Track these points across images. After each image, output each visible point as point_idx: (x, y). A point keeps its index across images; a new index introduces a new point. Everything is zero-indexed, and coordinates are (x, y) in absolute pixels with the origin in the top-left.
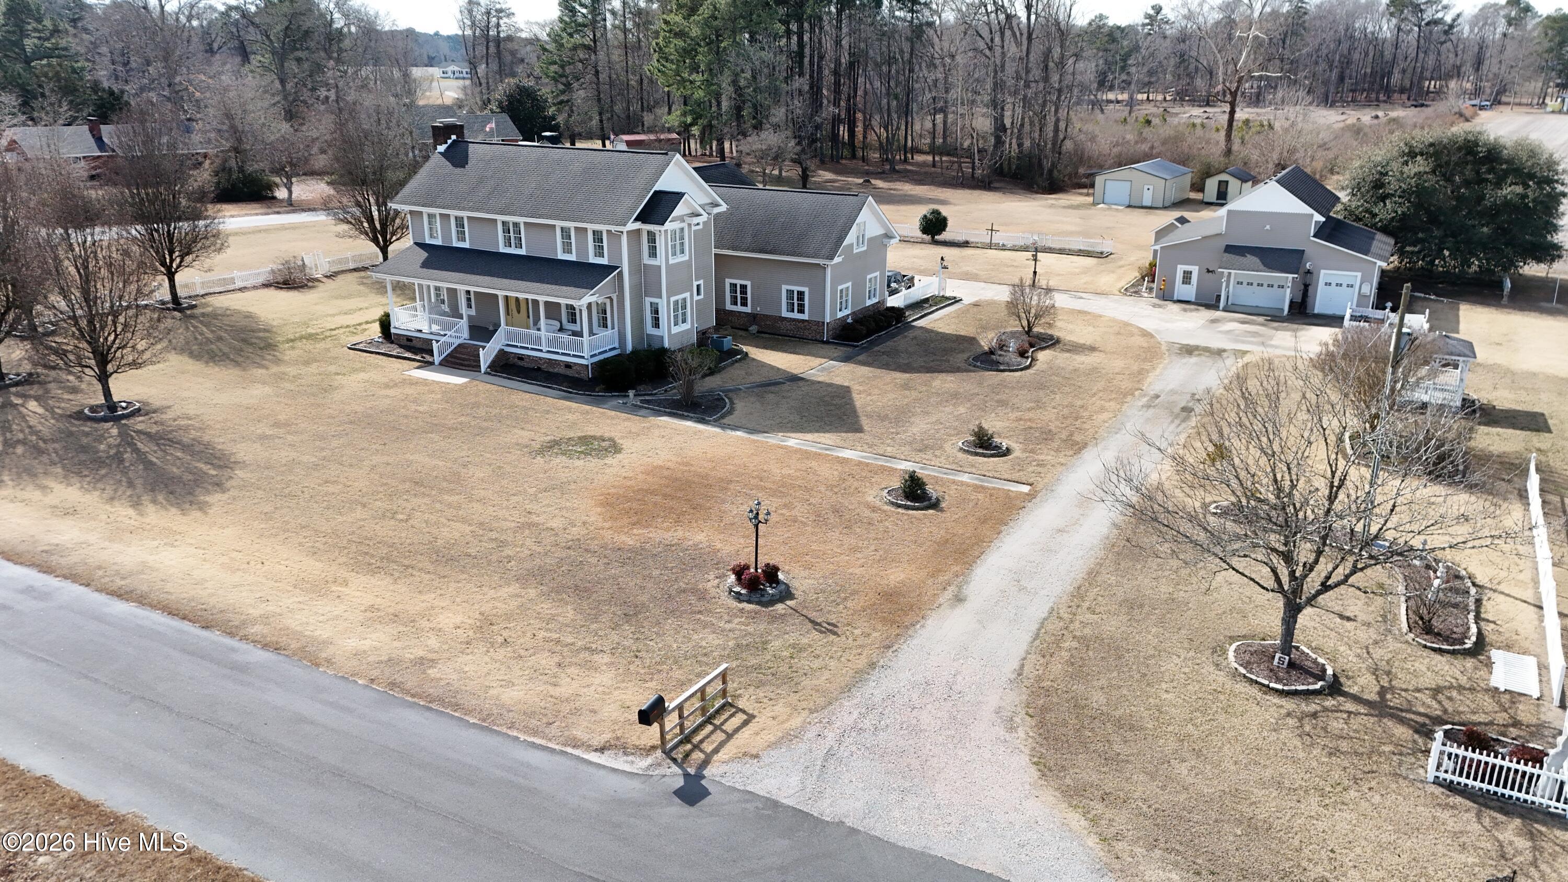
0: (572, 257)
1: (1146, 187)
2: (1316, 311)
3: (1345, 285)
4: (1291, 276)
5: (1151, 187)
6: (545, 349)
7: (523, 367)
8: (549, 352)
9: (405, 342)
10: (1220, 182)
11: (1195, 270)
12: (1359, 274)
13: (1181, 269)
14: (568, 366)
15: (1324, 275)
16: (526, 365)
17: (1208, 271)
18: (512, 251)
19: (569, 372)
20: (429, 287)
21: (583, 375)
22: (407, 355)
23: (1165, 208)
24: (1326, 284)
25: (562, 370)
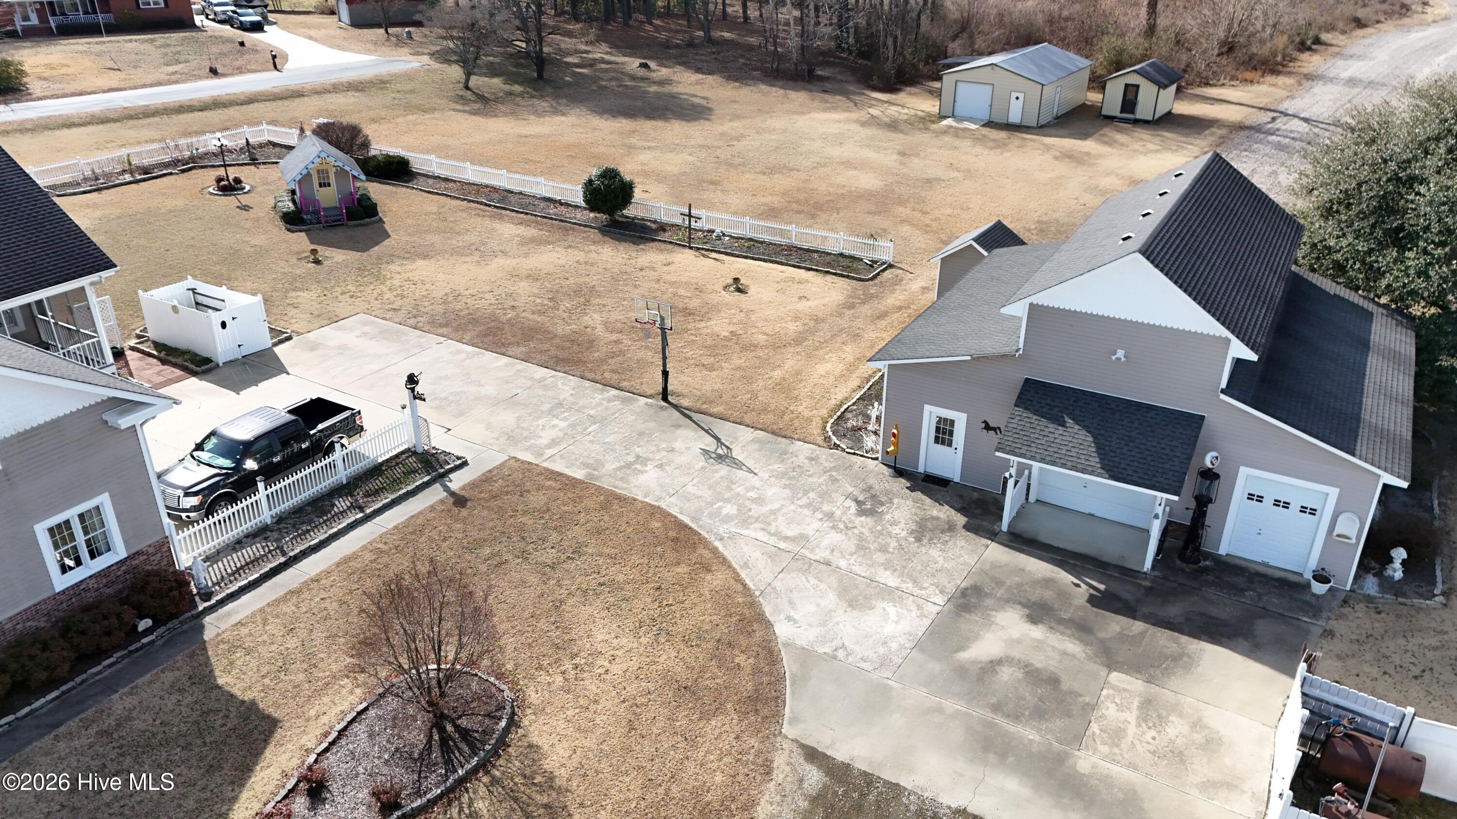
1: (1014, 95)
2: (1223, 551)
3: (1295, 507)
5: (1021, 96)
10: (1127, 86)
11: (960, 420)
12: (1334, 492)
13: (931, 414)
15: (1248, 479)
23: (1042, 128)
24: (1251, 497)
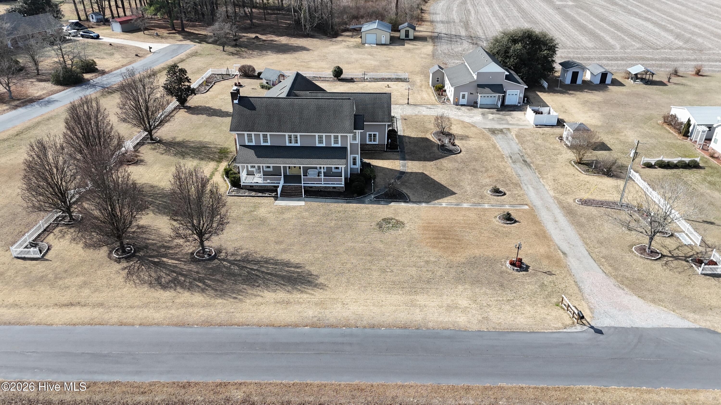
0: (324, 145)
1: (382, 36)
2: (506, 104)
3: (515, 95)
4: (501, 95)
5: (384, 36)
6: (323, 183)
7: (312, 191)
8: (324, 184)
9: (249, 188)
10: (406, 30)
11: (466, 94)
12: (519, 91)
13: (462, 93)
14: (334, 188)
15: (508, 92)
16: (313, 190)
17: (471, 94)
18: (293, 144)
19: (334, 190)
20: (263, 166)
21: (341, 190)
22: (260, 194)
23: (391, 44)
24: (510, 95)
25: (331, 190)
